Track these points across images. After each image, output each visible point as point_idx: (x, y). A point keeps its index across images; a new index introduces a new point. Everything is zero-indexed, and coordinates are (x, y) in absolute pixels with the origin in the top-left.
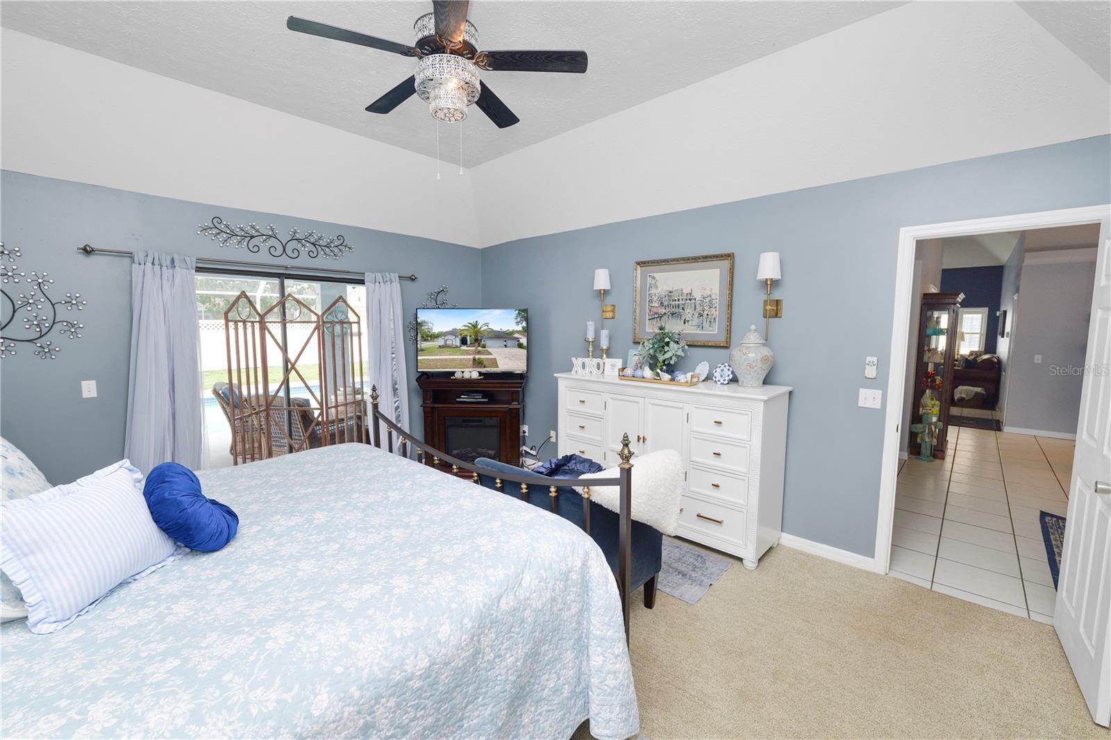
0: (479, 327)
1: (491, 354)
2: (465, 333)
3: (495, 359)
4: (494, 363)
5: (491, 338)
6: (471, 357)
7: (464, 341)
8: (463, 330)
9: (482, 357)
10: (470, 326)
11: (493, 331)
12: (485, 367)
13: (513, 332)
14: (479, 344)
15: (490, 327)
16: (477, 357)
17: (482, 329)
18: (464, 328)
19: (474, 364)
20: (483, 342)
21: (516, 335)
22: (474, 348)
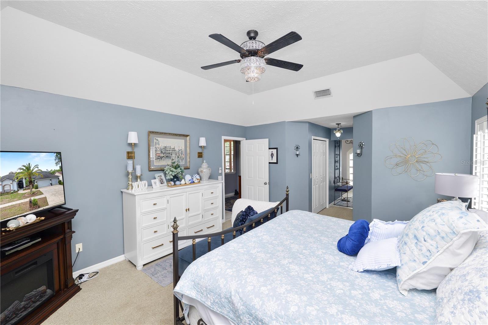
0: (31, 169)
1: (43, 194)
2: (21, 176)
3: (46, 197)
4: (45, 200)
5: (41, 178)
6: (28, 200)
7: (20, 185)
8: (19, 173)
9: (37, 197)
10: (24, 168)
11: (42, 172)
12: (39, 207)
13: (54, 172)
14: (33, 185)
15: (39, 169)
16: (32, 198)
17: (33, 172)
18: (19, 171)
19: (31, 206)
20: (36, 183)
21: (57, 174)
22: (29, 191)
